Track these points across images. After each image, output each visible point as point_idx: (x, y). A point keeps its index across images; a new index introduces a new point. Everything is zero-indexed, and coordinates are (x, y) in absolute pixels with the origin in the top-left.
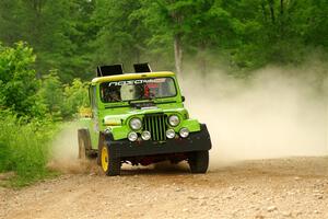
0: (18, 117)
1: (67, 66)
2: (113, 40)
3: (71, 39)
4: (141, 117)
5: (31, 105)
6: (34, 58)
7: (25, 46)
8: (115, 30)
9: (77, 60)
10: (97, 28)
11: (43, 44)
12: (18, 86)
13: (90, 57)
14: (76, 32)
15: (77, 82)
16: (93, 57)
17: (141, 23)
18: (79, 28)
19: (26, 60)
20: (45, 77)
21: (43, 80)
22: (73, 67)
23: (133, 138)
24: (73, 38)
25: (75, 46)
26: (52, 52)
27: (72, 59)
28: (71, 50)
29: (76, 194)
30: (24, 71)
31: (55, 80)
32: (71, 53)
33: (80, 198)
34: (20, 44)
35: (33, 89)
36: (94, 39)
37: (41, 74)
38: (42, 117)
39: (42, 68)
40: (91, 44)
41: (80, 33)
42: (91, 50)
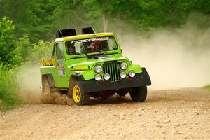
0: (4, 65)
1: (35, 32)
2: (64, 15)
3: (37, 15)
4: (102, 64)
5: (12, 57)
6: (13, 27)
7: (7, 19)
8: (65, 9)
9: (41, 28)
10: (54, 8)
11: (19, 18)
12: (4, 45)
13: (49, 26)
14: (40, 10)
15: (41, 42)
16: (51, 26)
17: (82, 4)
18: (42, 8)
19: (9, 28)
20: (20, 39)
21: (19, 41)
22: (38, 33)
23: (98, 79)
24: (38, 14)
25: (39, 19)
26: (25, 23)
27: (37, 28)
28: (37, 22)
29: (42, 114)
30: (7, 36)
31: (27, 41)
32: (37, 24)
33: (44, 116)
34: (5, 18)
35: (13, 47)
36: (52, 15)
37: (18, 37)
38: (19, 64)
39: (18, 34)
40: (50, 18)
41: (43, 11)
42: (50, 22)
